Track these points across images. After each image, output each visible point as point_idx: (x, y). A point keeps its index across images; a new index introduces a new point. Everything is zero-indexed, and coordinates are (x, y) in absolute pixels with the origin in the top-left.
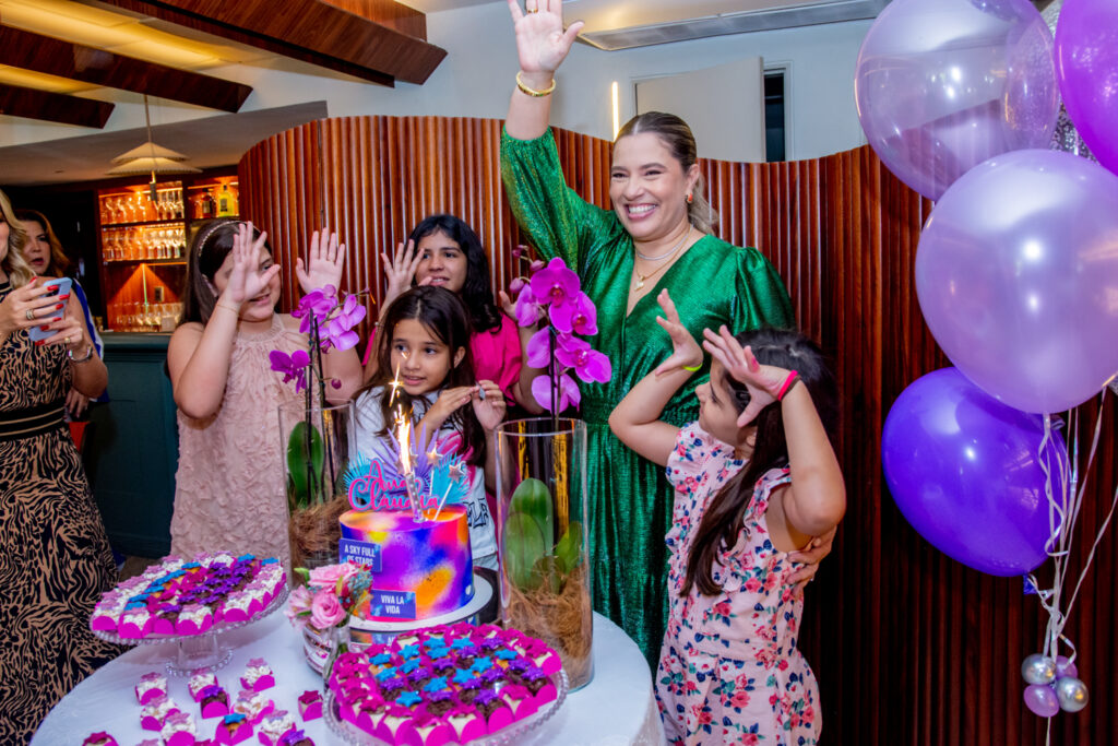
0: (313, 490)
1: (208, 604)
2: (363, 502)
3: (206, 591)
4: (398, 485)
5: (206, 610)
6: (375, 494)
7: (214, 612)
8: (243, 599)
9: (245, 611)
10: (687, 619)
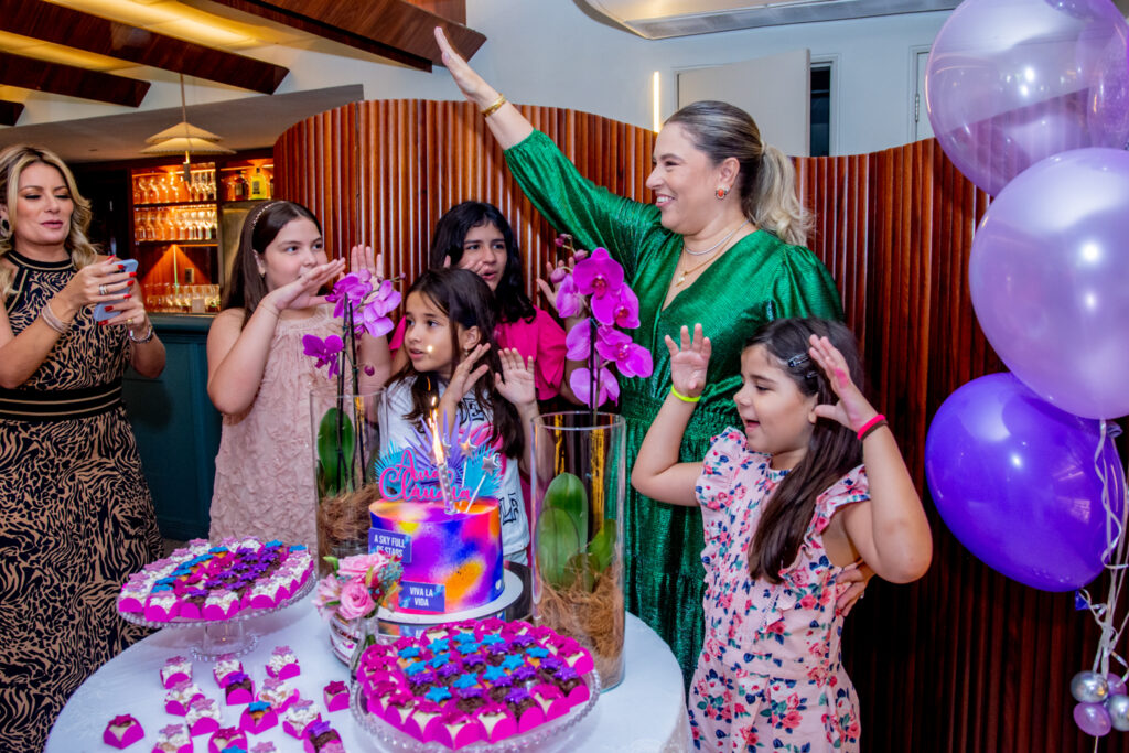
0: (343, 477)
1: (235, 590)
2: (393, 491)
3: (233, 576)
4: (430, 475)
5: (233, 596)
6: (406, 484)
7: (241, 598)
8: (270, 586)
9: (273, 597)
10: (735, 639)
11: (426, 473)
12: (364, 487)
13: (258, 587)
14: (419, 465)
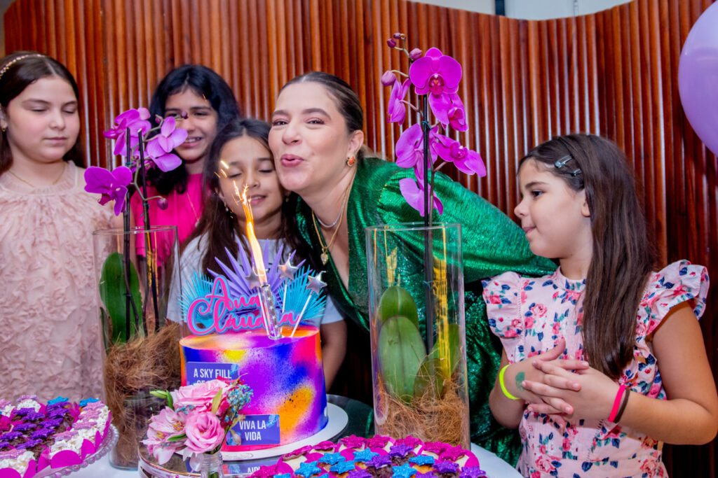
0: (133, 324)
1: (29, 448)
2: (201, 326)
3: (20, 437)
4: (247, 303)
5: (28, 456)
6: (219, 315)
7: (38, 457)
8: (73, 440)
9: (78, 452)
10: (570, 450)
11: (243, 300)
12: (157, 329)
13: (58, 443)
14: (233, 293)
